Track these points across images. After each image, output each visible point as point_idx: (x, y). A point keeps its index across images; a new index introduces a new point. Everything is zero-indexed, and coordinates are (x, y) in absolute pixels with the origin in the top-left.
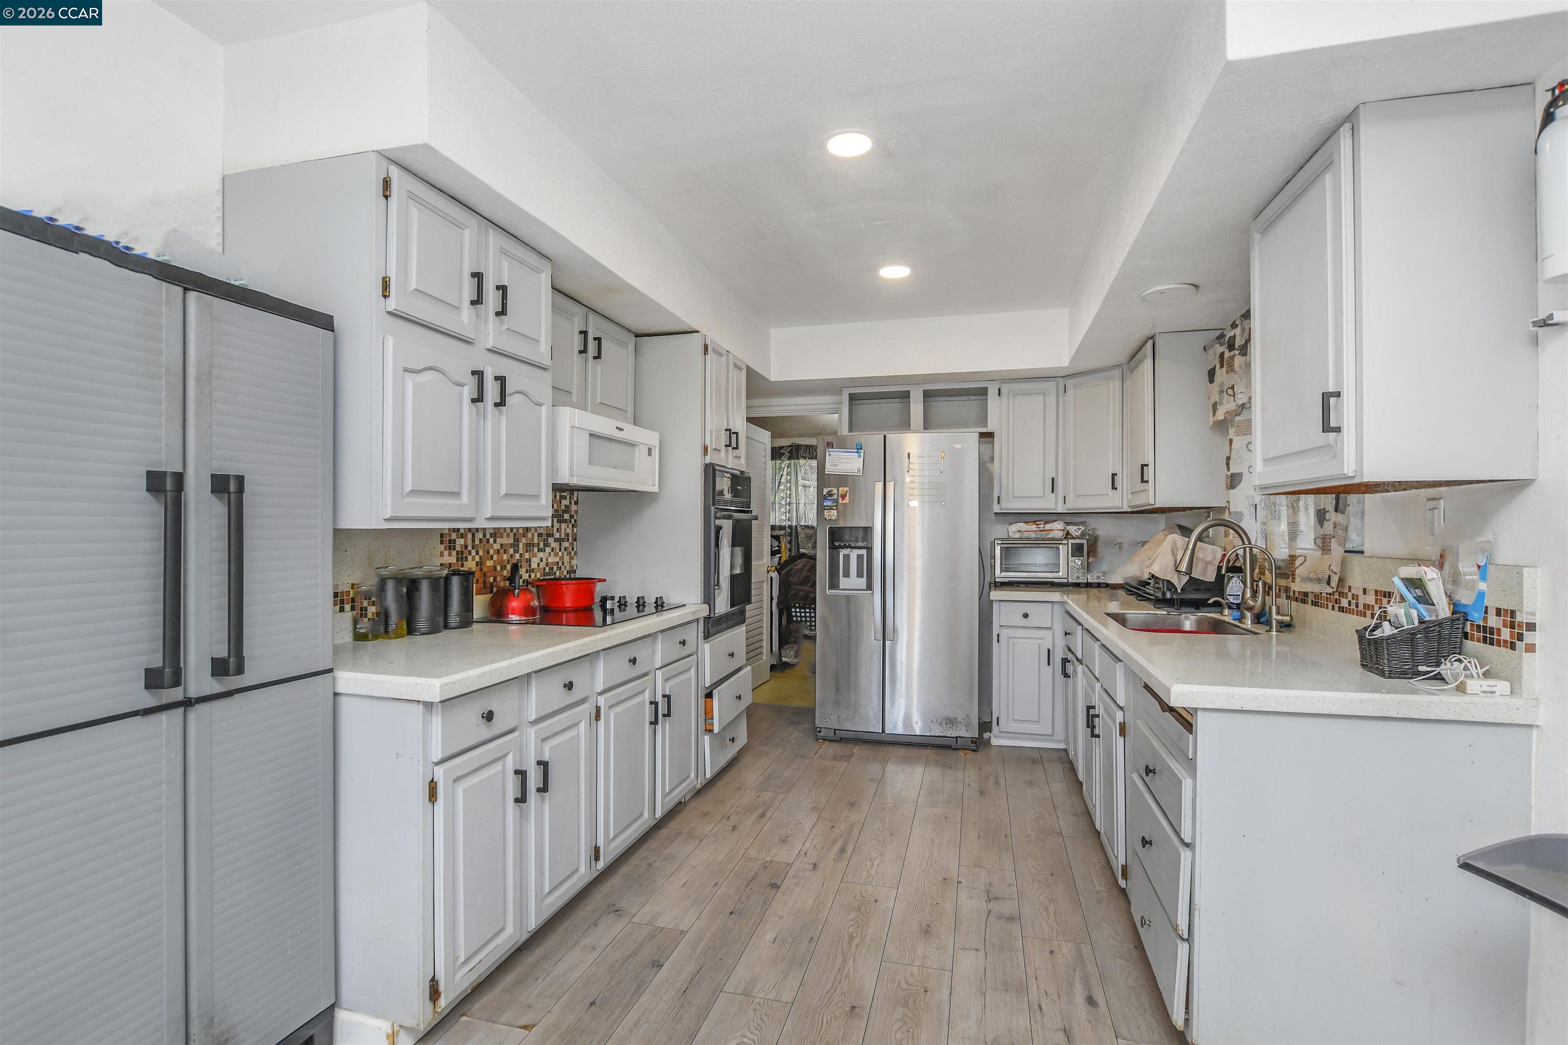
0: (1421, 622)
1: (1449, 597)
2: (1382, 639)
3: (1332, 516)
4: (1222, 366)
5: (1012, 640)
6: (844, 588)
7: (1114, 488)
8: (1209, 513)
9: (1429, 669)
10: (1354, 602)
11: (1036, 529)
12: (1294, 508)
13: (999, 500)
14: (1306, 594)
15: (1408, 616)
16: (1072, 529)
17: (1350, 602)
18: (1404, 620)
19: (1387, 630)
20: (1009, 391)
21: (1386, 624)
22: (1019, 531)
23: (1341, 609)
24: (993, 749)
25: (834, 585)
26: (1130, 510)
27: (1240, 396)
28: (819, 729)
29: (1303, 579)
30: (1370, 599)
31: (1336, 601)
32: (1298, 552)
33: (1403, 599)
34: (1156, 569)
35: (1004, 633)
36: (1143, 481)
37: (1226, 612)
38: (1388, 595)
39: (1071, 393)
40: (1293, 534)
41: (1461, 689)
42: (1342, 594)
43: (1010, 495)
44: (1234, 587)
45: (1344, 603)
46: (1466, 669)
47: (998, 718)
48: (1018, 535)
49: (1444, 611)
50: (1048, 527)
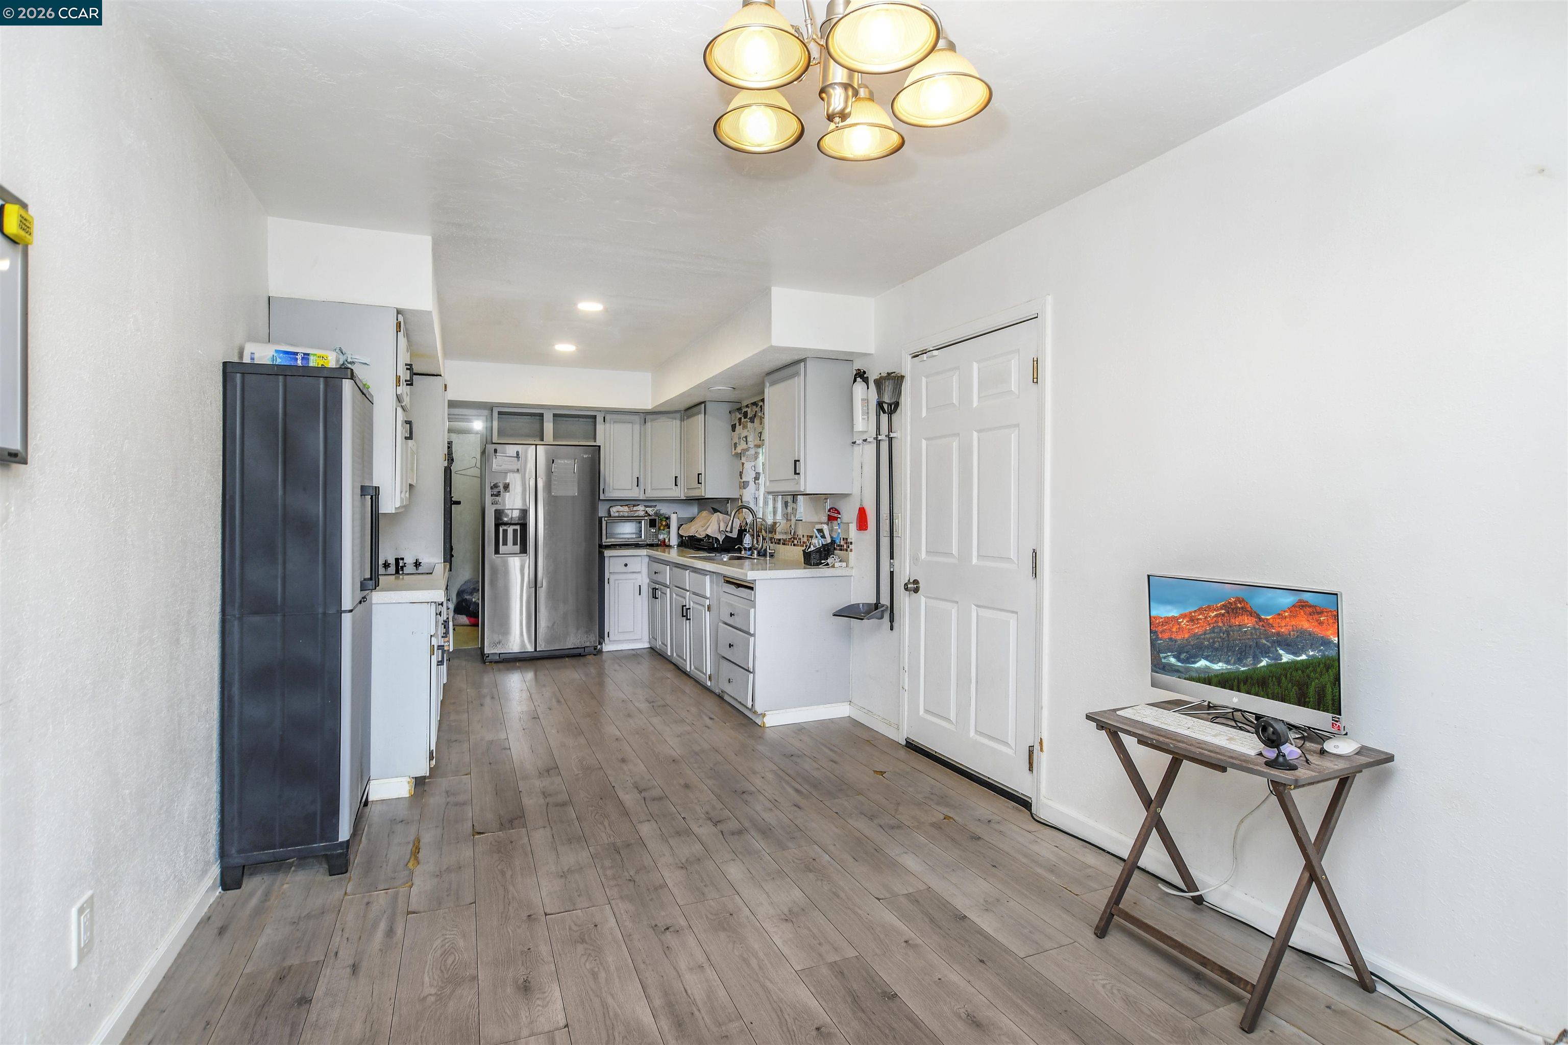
0: (822, 545)
1: (830, 535)
2: (811, 551)
3: (790, 505)
4: (740, 425)
5: (617, 582)
6: (503, 553)
7: (676, 485)
8: (728, 501)
9: (825, 561)
10: (799, 541)
11: (628, 510)
12: (775, 500)
13: (603, 491)
14: (780, 540)
15: (819, 543)
16: (649, 510)
17: (798, 542)
18: (817, 544)
19: (812, 548)
20: (610, 419)
21: (812, 546)
22: (617, 512)
23: (794, 545)
24: (604, 653)
25: (497, 551)
26: (685, 498)
27: (750, 443)
28: (487, 655)
29: (781, 533)
30: (805, 539)
31: (793, 542)
32: (777, 521)
33: (816, 537)
34: (709, 532)
35: (612, 578)
36: (699, 483)
37: (743, 552)
38: (812, 537)
39: (649, 424)
40: (775, 513)
41: (833, 566)
42: (794, 538)
43: (611, 488)
44: (747, 540)
45: (796, 542)
46: (835, 560)
47: (608, 633)
48: (617, 514)
49: (829, 541)
50: (635, 508)
